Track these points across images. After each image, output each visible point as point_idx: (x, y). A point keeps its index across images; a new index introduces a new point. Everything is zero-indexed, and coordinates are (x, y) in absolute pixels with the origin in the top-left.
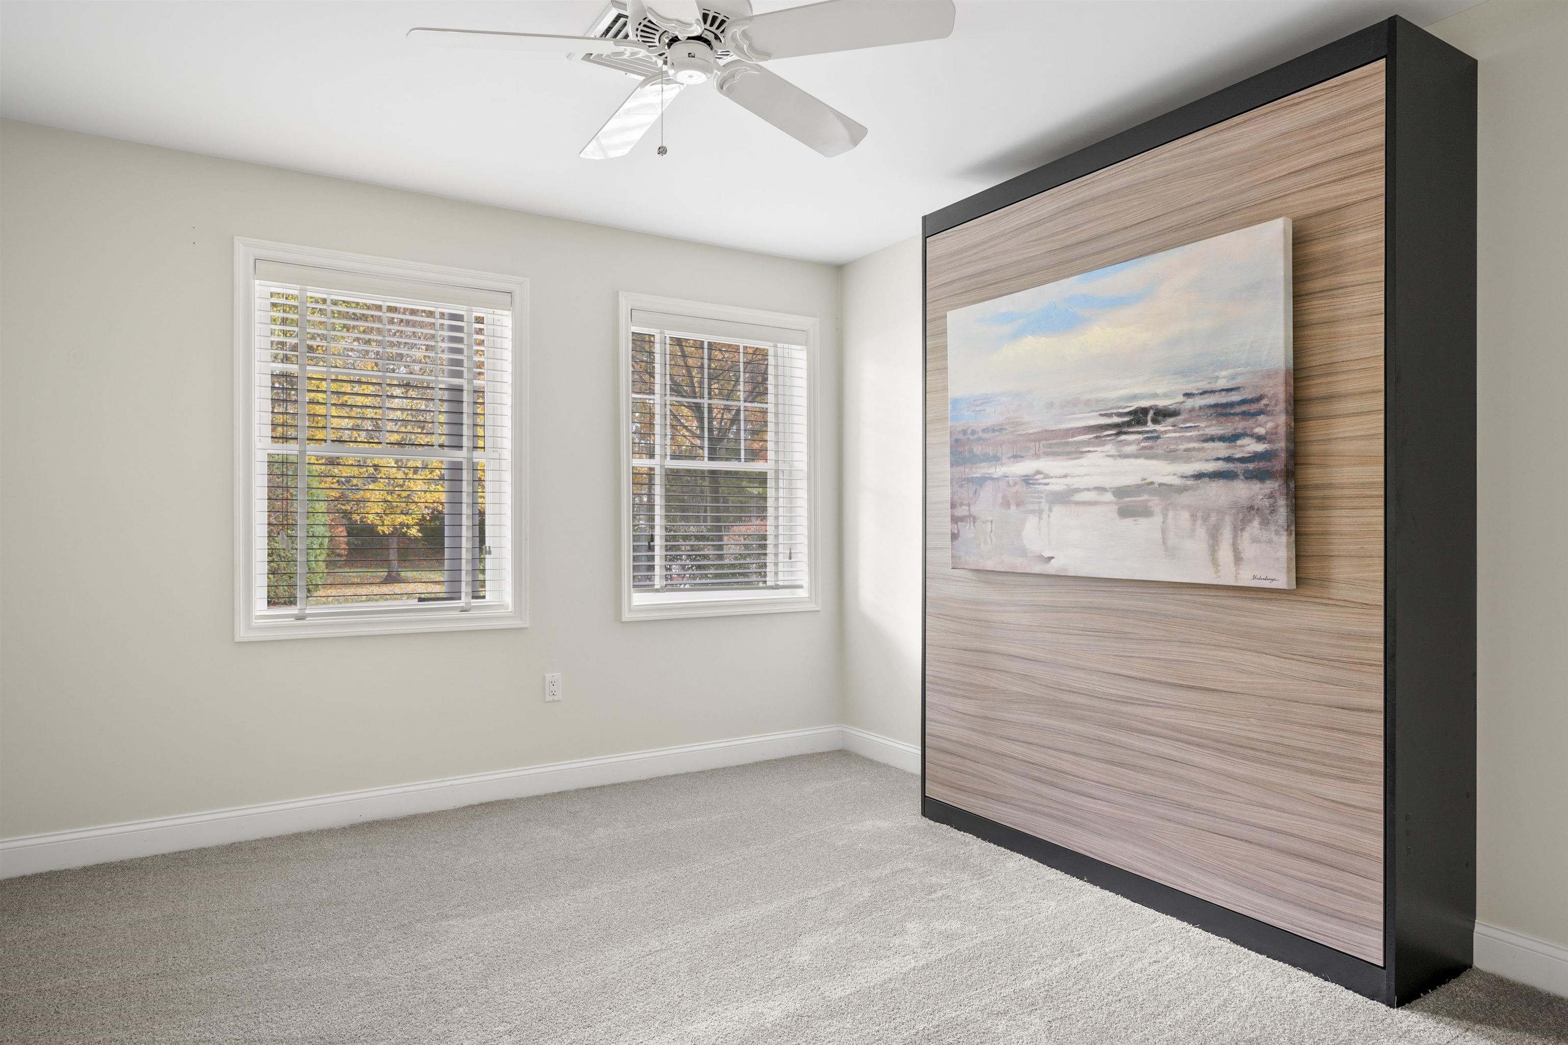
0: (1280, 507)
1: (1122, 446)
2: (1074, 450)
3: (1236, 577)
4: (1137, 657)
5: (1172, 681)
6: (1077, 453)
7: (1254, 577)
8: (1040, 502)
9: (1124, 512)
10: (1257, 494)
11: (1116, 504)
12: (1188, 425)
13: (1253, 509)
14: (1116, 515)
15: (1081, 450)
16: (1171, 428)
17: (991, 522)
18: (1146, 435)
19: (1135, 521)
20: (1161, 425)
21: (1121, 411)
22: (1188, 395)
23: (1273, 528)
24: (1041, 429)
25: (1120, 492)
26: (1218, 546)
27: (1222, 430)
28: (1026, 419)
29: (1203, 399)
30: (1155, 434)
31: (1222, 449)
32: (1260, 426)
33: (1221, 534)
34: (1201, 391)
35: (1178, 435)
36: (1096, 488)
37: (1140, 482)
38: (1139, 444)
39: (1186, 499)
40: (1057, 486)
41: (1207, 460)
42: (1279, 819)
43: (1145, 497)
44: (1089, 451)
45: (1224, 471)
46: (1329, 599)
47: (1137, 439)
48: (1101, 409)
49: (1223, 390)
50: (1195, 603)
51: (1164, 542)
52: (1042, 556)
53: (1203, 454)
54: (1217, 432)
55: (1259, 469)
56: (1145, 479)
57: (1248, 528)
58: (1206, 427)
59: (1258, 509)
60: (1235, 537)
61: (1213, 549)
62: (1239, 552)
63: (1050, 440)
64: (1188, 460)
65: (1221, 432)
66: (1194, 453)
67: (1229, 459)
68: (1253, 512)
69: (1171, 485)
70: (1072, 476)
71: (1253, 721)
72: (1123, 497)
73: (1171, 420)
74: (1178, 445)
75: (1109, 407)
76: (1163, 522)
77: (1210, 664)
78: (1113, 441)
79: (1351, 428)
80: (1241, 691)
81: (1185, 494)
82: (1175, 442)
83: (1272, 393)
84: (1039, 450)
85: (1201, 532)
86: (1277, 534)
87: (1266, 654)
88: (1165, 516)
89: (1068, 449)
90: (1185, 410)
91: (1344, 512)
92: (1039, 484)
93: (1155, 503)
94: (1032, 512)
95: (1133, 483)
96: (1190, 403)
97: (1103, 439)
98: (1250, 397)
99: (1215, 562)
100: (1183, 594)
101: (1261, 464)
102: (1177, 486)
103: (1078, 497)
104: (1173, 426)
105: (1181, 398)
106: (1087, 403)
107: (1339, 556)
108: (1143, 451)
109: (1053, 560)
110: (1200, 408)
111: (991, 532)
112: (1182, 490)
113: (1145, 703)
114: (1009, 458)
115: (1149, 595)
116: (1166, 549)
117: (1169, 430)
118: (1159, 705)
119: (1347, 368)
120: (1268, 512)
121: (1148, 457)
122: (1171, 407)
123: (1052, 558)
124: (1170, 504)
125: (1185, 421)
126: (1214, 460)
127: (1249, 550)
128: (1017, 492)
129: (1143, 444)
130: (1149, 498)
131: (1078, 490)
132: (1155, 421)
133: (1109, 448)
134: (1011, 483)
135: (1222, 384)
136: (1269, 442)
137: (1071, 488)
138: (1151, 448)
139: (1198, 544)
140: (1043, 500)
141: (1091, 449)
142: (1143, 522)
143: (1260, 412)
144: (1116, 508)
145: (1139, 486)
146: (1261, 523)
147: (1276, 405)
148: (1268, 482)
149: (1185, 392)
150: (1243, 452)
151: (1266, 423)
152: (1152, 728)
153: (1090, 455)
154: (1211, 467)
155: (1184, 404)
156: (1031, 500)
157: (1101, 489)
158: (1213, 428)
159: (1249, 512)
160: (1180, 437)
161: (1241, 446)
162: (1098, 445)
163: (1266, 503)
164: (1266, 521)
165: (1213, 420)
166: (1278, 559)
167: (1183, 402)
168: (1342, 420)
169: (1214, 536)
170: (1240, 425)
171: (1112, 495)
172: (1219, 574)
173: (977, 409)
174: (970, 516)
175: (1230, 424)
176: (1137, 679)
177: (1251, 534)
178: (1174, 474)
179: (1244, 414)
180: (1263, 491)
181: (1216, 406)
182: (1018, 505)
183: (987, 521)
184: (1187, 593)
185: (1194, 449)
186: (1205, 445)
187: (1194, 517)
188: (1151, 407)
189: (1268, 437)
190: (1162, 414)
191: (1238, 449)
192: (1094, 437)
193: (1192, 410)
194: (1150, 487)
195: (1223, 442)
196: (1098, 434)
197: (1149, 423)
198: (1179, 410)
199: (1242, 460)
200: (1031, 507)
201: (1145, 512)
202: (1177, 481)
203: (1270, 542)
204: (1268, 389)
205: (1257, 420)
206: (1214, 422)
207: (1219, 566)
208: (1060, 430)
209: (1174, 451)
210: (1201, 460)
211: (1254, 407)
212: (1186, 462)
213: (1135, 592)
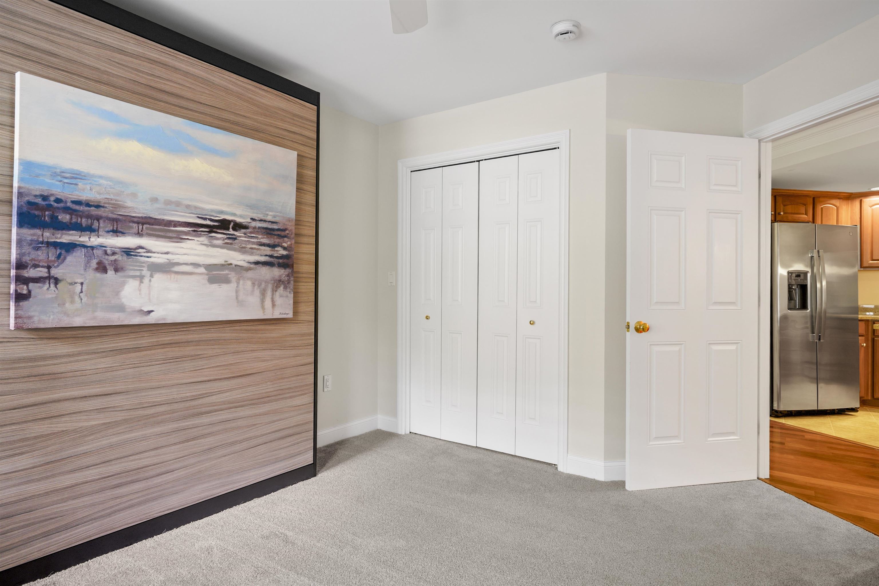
0: (291, 281)
1: (212, 240)
2: (175, 236)
3: (272, 314)
4: (206, 368)
5: (228, 376)
6: (179, 238)
7: (280, 314)
8: (142, 270)
9: (212, 280)
10: (283, 274)
11: (207, 274)
12: (252, 235)
13: (281, 281)
14: (206, 282)
15: (182, 237)
16: (243, 235)
17: (82, 284)
18: (228, 236)
19: (220, 285)
20: (238, 232)
21: (213, 218)
22: (253, 219)
23: (288, 290)
24: (145, 216)
25: (209, 267)
26: (265, 299)
27: (269, 241)
28: (129, 204)
29: (260, 223)
30: (234, 237)
31: (268, 251)
32: (285, 242)
33: (266, 293)
34: (259, 219)
35: (247, 239)
36: (192, 264)
37: (223, 263)
38: (223, 240)
39: (250, 274)
40: (158, 259)
41: (261, 255)
42: (279, 424)
43: (226, 272)
44: (188, 239)
45: (269, 262)
46: (298, 320)
47: (223, 237)
48: (198, 213)
49: (270, 222)
50: (242, 330)
51: (237, 298)
52: (142, 310)
53: (259, 252)
54: (267, 242)
55: (284, 262)
56: (227, 262)
57: (278, 290)
58: (261, 238)
59: (283, 281)
60: (273, 295)
61: (263, 301)
62: (274, 302)
63: (153, 225)
64: (252, 254)
65: (268, 242)
66: (255, 251)
67: (271, 256)
68: (281, 283)
69: (242, 266)
70: (172, 254)
71: (269, 383)
72: (212, 271)
73: (243, 231)
74: (246, 245)
75: (204, 214)
76: (237, 287)
77: (249, 361)
78: (207, 236)
79: (305, 249)
80: (263, 371)
81: (250, 272)
82: (245, 243)
83: (290, 228)
84: (142, 231)
85: (257, 292)
86: (290, 293)
87: (274, 350)
88: (238, 283)
89: (170, 235)
90: (251, 227)
91: (303, 284)
92: (142, 256)
93: (233, 276)
94: (134, 277)
95: (219, 263)
96: (254, 224)
97: (199, 233)
98: (282, 228)
99: (263, 307)
100: (235, 326)
101: (285, 260)
102: (245, 267)
103: (176, 269)
104: (244, 234)
105: (249, 220)
106: (188, 207)
107: (301, 302)
108: (226, 245)
109: (153, 312)
110: (259, 228)
111: (82, 292)
112: (248, 269)
113: (211, 394)
114: (108, 232)
115: (214, 329)
116: (238, 302)
117: (242, 236)
118: (221, 392)
119: (304, 224)
120: (286, 283)
121: (229, 249)
122: (243, 223)
123: (152, 311)
124: (241, 277)
125: (251, 233)
126: (265, 255)
127: (279, 301)
128: (115, 260)
129: (226, 241)
130: (229, 273)
131: (178, 264)
132: (234, 229)
133: (204, 239)
134: (109, 252)
135: (269, 218)
136: (288, 251)
137: (171, 261)
138: (231, 244)
139: (254, 299)
140: (145, 269)
141: (190, 238)
142: (225, 286)
143: (285, 236)
144: (207, 277)
145: (223, 265)
146: (284, 288)
147: (291, 235)
148: (287, 269)
149: (252, 217)
150: (278, 253)
151: (287, 242)
152: (215, 408)
153: (188, 241)
154: (263, 259)
155: (251, 224)
156: (131, 268)
157: (196, 265)
158: (265, 239)
159: (279, 282)
160: (248, 241)
161: (277, 251)
162: (196, 236)
163: (286, 278)
164: (286, 287)
165: (264, 235)
166: (290, 304)
167: (250, 223)
168: (302, 245)
169: (263, 294)
170: (277, 241)
171: (204, 269)
172: (265, 313)
173: (66, 181)
174: (49, 278)
175: (272, 239)
176: (206, 381)
177: (279, 293)
178: (244, 260)
179: (278, 235)
180: (285, 273)
181: (266, 228)
182: (116, 270)
183: (76, 283)
184: (237, 325)
185: (255, 249)
186: (260, 247)
187: (253, 284)
188: (232, 221)
189: (288, 248)
190: (238, 226)
191: (276, 252)
192: (192, 230)
193: (255, 228)
194: (230, 266)
195: (269, 247)
196: (195, 229)
197: (231, 230)
198: (248, 226)
199: (277, 257)
200: (132, 273)
201: (226, 281)
202: (245, 264)
203: (287, 296)
204: (289, 226)
205: (284, 240)
206: (265, 237)
207: (265, 309)
208: (163, 220)
209: (244, 248)
210: (258, 255)
211: (283, 233)
212: (250, 255)
213: (205, 329)
